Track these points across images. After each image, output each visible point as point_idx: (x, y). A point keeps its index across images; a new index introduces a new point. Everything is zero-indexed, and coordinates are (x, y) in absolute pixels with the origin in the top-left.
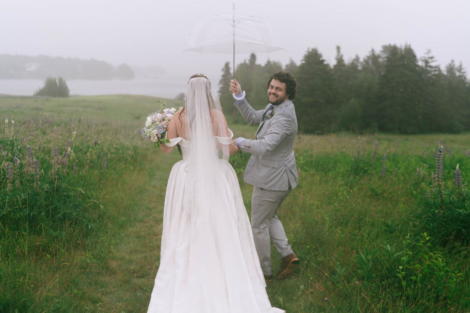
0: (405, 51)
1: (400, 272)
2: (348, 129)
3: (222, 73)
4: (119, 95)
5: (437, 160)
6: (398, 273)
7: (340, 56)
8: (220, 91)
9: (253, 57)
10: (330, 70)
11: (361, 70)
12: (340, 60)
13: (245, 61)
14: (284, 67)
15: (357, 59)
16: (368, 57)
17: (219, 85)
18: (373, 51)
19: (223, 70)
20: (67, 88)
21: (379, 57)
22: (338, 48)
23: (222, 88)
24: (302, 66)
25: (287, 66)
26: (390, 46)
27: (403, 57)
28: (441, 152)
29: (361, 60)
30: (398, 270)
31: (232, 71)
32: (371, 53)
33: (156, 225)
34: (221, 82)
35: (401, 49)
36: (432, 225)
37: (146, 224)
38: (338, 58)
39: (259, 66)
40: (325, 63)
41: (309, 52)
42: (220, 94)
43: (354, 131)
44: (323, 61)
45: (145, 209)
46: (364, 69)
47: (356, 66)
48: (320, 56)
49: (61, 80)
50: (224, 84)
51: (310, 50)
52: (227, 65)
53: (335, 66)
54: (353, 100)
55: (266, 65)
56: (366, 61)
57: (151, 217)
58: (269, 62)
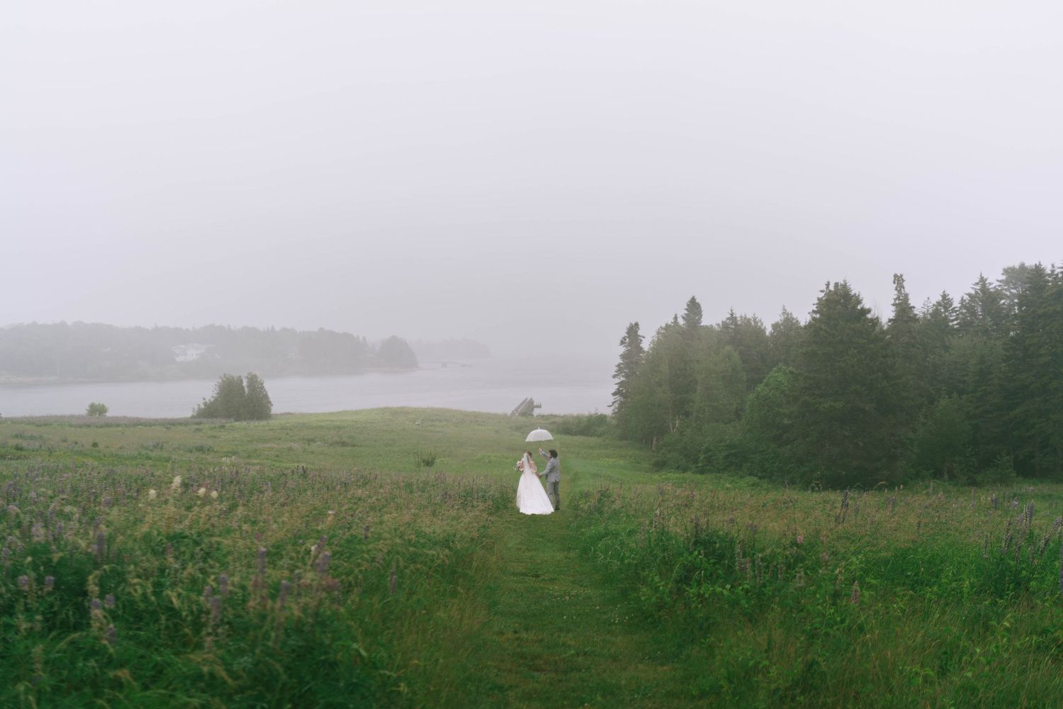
3: (621, 348)
4: (384, 410)
7: (902, 298)
8: (618, 393)
9: (694, 307)
10: (883, 331)
11: (956, 327)
12: (903, 307)
13: (675, 318)
14: (769, 330)
15: (946, 301)
16: (972, 297)
17: (615, 376)
18: (983, 280)
19: (623, 340)
20: (266, 396)
21: (998, 294)
22: (899, 280)
23: (621, 384)
24: (813, 326)
25: (775, 326)
29: (956, 303)
31: (646, 345)
32: (978, 287)
34: (620, 369)
35: (1052, 275)
38: (898, 302)
39: (709, 329)
40: (870, 316)
41: (829, 293)
42: (618, 398)
43: (953, 478)
44: (865, 312)
46: (965, 325)
47: (946, 320)
48: (857, 300)
49: (253, 380)
50: (627, 375)
51: (832, 288)
52: (633, 331)
53: (892, 321)
55: (726, 326)
56: (968, 306)
58: (732, 318)
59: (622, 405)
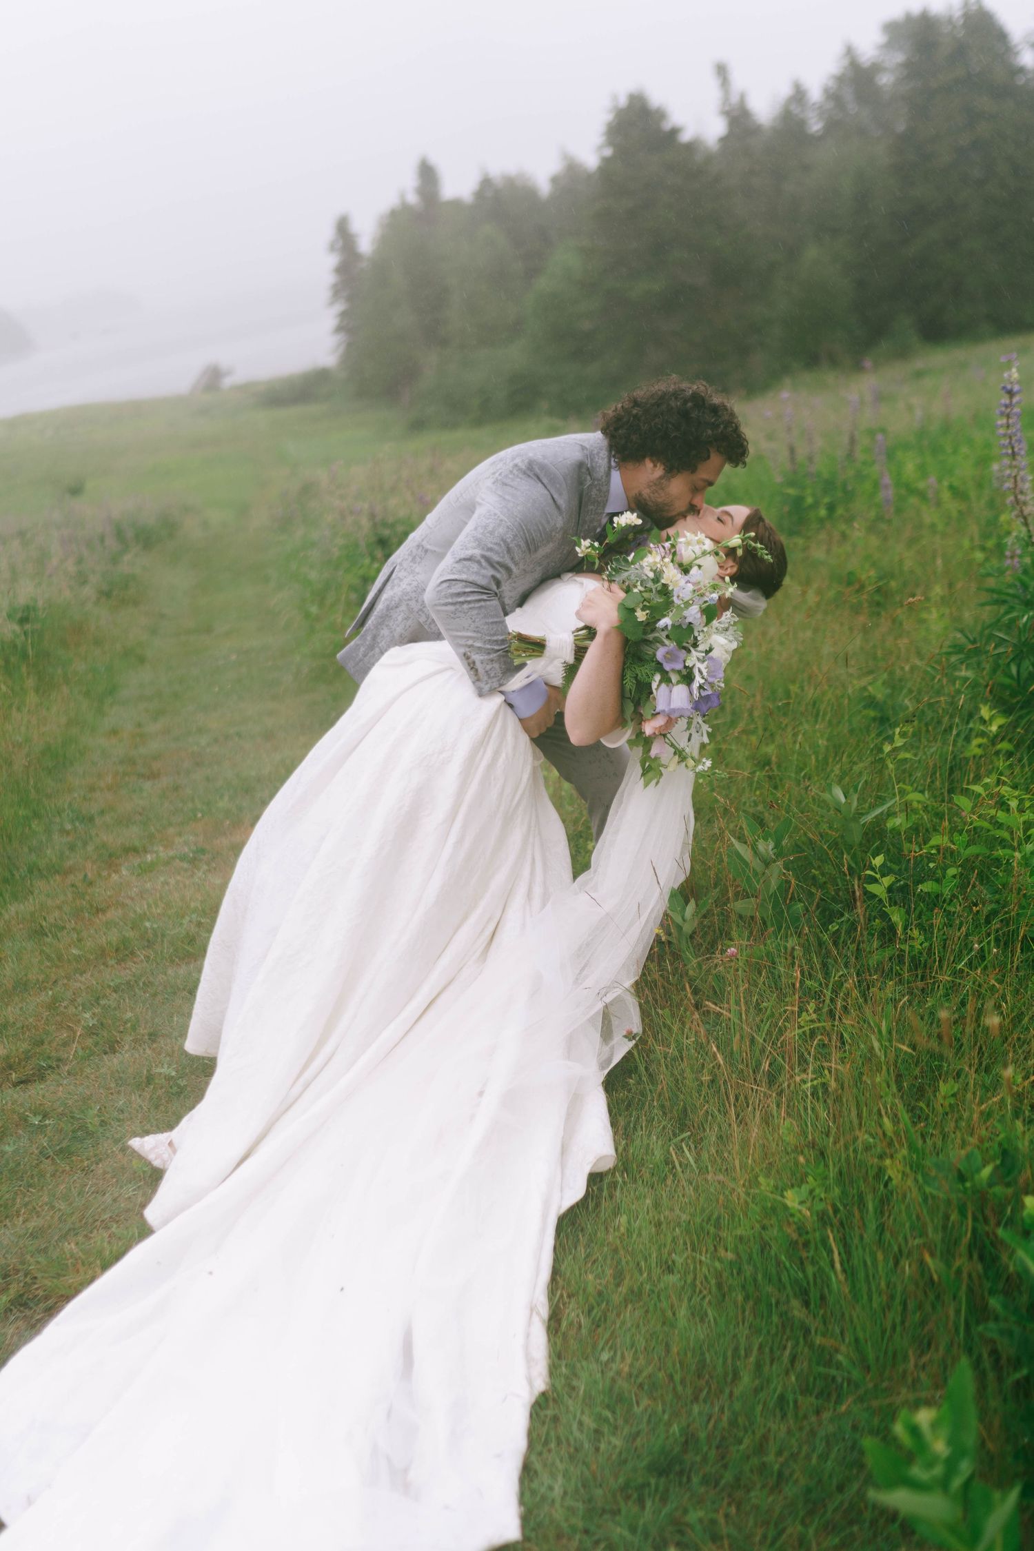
0: (965, 25)
1: (878, 876)
2: (812, 360)
3: (332, 260)
5: (1002, 426)
6: (870, 883)
7: (734, 99)
8: (339, 329)
9: (427, 174)
10: (709, 158)
11: (820, 133)
12: (738, 118)
13: (402, 196)
15: (799, 95)
16: (840, 79)
17: (332, 303)
18: (850, 51)
19: (332, 248)
21: (876, 68)
22: (722, 71)
23: (344, 315)
24: (607, 168)
25: (555, 180)
26: (909, 19)
27: (960, 52)
28: (1011, 393)
29: (815, 94)
30: (869, 872)
31: (365, 245)
32: (846, 62)
33: (105, 873)
34: (337, 291)
35: (950, 20)
36: (1014, 669)
37: (71, 878)
38: (727, 108)
39: (456, 204)
40: (686, 137)
41: (618, 113)
42: (340, 337)
43: (834, 362)
44: (675, 132)
45: (72, 822)
46: (832, 126)
47: (802, 123)
48: (660, 115)
50: (350, 299)
51: (623, 101)
52: (343, 230)
53: (723, 140)
54: (812, 252)
55: (480, 194)
56: (833, 96)
57: (90, 848)
58: (486, 183)
59: (349, 345)
